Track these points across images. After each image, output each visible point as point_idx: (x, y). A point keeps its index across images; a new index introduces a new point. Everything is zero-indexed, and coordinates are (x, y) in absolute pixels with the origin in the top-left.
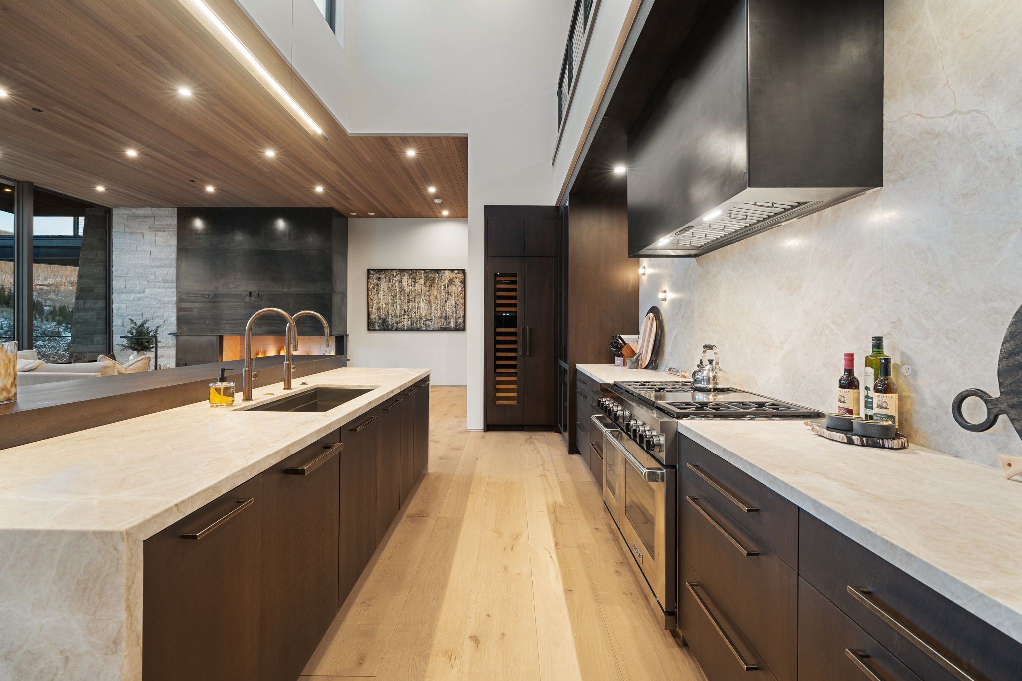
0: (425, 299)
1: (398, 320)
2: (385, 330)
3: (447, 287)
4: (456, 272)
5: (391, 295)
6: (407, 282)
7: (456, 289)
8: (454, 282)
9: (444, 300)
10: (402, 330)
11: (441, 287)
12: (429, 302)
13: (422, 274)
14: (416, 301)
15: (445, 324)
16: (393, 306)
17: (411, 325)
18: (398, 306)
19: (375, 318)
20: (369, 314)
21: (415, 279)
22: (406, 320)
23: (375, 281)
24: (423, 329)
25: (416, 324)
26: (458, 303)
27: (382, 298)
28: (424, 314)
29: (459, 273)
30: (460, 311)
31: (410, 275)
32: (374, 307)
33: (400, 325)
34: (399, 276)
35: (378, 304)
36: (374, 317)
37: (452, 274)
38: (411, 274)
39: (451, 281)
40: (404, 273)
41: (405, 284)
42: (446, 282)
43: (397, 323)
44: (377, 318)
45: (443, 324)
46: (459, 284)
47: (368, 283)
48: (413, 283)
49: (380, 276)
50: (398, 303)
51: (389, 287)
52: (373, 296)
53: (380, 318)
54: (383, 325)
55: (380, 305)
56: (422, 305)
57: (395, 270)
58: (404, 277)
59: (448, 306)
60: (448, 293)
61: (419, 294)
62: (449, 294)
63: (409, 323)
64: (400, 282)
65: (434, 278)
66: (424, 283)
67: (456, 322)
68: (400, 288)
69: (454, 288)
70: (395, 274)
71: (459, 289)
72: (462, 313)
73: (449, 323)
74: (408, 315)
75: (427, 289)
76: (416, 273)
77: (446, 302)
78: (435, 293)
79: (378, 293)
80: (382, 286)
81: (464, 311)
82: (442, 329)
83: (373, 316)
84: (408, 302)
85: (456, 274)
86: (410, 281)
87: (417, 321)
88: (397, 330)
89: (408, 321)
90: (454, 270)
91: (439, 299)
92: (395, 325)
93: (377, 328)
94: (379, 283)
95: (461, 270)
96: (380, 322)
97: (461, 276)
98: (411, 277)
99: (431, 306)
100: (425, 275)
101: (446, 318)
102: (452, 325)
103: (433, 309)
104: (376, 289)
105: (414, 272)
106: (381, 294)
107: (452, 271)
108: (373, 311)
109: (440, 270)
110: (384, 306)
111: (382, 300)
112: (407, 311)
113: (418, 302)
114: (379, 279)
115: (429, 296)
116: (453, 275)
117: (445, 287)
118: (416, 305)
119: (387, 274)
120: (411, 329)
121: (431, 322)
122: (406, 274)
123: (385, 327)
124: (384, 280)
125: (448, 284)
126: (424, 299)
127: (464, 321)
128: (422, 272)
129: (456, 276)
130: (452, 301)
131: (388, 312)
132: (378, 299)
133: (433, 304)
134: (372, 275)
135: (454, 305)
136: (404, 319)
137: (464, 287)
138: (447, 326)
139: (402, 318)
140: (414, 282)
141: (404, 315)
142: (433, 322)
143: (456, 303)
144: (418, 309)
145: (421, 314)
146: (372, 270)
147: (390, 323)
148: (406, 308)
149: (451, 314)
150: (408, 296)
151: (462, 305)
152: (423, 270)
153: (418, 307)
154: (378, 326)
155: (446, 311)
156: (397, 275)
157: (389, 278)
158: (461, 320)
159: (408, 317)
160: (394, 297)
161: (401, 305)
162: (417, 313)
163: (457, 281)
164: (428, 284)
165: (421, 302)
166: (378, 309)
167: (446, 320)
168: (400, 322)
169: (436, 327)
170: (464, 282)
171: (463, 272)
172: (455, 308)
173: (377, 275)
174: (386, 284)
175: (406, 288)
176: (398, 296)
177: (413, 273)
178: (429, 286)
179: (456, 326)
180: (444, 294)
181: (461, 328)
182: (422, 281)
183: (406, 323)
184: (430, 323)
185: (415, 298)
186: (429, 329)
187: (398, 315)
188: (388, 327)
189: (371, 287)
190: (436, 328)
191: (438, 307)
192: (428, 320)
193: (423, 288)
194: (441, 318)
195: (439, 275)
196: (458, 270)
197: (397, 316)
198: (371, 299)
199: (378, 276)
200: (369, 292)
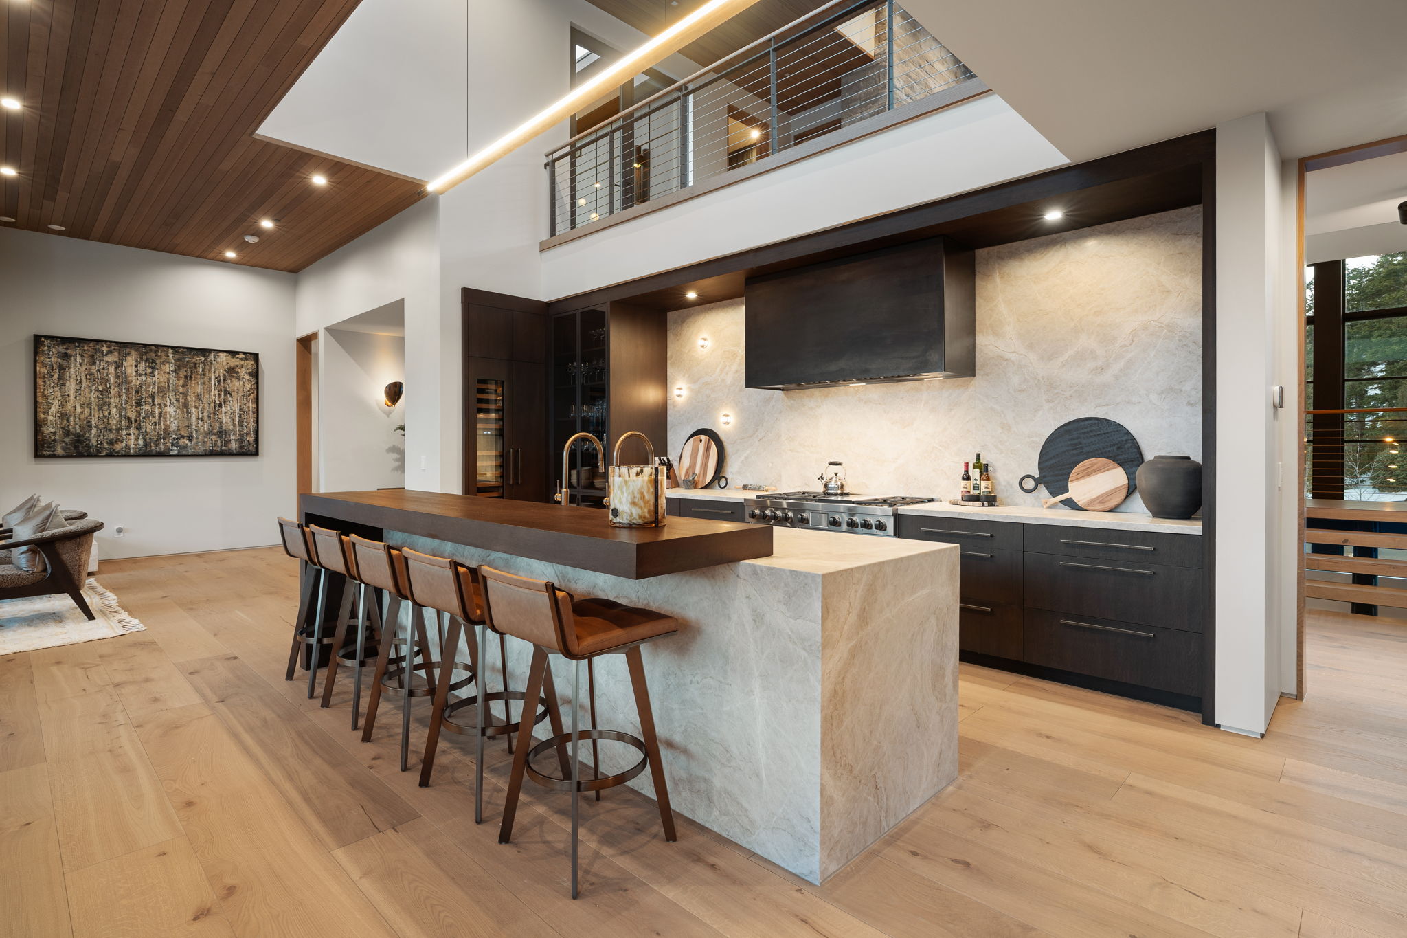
0: (178, 400)
1: (112, 436)
2: (80, 455)
3: (224, 380)
4: (241, 356)
5: (97, 390)
6: (136, 366)
7: (242, 384)
8: (237, 372)
9: (217, 402)
10: (123, 456)
11: (210, 379)
12: (186, 405)
13: (171, 356)
14: (156, 403)
15: (219, 444)
16: (100, 409)
17: (146, 445)
18: (114, 411)
19: (54, 433)
20: (37, 425)
21: (153, 361)
22: (132, 437)
23: (54, 360)
24: (172, 453)
25: (157, 445)
26: (245, 409)
27: (72, 393)
28: (173, 426)
29: (247, 359)
30: (248, 423)
31: (141, 354)
32: (53, 410)
33: (118, 447)
34: (116, 354)
35: (62, 405)
36: (52, 430)
37: (234, 360)
38: (146, 353)
39: (231, 372)
40: (128, 350)
41: (131, 370)
42: (222, 372)
43: (111, 442)
44: (59, 431)
45: (216, 444)
46: (247, 377)
47: (35, 362)
48: (149, 370)
49: (69, 351)
50: (113, 405)
51: (91, 374)
52: (50, 389)
53: (67, 434)
54: (76, 447)
55: (69, 407)
56: (170, 410)
57: (106, 342)
58: (129, 358)
59: (225, 413)
60: (226, 391)
61: (163, 391)
62: (229, 394)
63: (141, 442)
64: (118, 365)
65: (196, 364)
66: (175, 372)
67: (241, 440)
68: (117, 377)
69: (237, 384)
70: (105, 349)
71: (248, 386)
72: (252, 425)
73: (227, 443)
74: (138, 428)
75: (181, 383)
76: (156, 352)
77: (220, 406)
78: (199, 390)
79: (64, 384)
80: (72, 371)
81: (257, 422)
82: (212, 454)
83: (48, 430)
84: (139, 404)
85: (242, 359)
86: (142, 366)
87: (159, 439)
88: (111, 455)
89: (137, 439)
90: (238, 353)
91: (205, 401)
92: (106, 446)
93: (59, 451)
94: (65, 364)
95: (251, 354)
96: (67, 440)
97: (250, 363)
98: (144, 358)
99: (189, 412)
100: (177, 357)
101: (222, 433)
102: (234, 445)
103: (194, 418)
104: (56, 376)
105: (151, 350)
106: (71, 387)
107: (233, 354)
108: (50, 418)
109: (210, 351)
110: (79, 409)
111: (72, 398)
112: (136, 421)
113: (160, 405)
114: (66, 356)
115: (185, 395)
116: (234, 362)
117: (219, 381)
118: (157, 410)
119: (86, 348)
120: (145, 454)
121: (190, 441)
122: (133, 353)
123: (80, 448)
124: (79, 359)
125: (224, 376)
126: (174, 400)
127: (257, 440)
128: (170, 350)
129: (242, 363)
130: (234, 405)
131: (89, 422)
132: (63, 396)
133: (193, 410)
134: (45, 348)
135: (237, 411)
136: (130, 434)
137: (257, 383)
138: (223, 448)
139: (124, 432)
140: (154, 368)
141: (128, 428)
142: (195, 441)
143: (241, 410)
144: (160, 417)
145: (167, 427)
146: (47, 337)
147: (94, 442)
148: (132, 415)
149: (231, 427)
150: (137, 392)
151: (254, 413)
152: (172, 347)
153: (160, 414)
154: (63, 448)
155: (221, 423)
156: (110, 352)
157: (92, 357)
158: (251, 438)
159: (136, 432)
160: (105, 392)
161: (120, 410)
162: (160, 424)
163: (242, 372)
164: (183, 373)
165: (168, 404)
166: (64, 416)
167: (221, 437)
168: (118, 441)
169: (201, 449)
170: (255, 374)
171: (255, 357)
172: (240, 416)
173: (61, 349)
174: (84, 367)
175: (132, 378)
176: (113, 391)
177: (150, 353)
178: (186, 377)
179: (241, 447)
180: (217, 393)
181: (250, 450)
182: (169, 368)
183: (133, 441)
184: (187, 442)
185: (153, 397)
186: (184, 453)
187: (114, 427)
188: (88, 451)
189: (42, 370)
190: (200, 452)
191: (205, 414)
192: (183, 437)
193: (173, 379)
194: (210, 433)
195: (206, 360)
196: (244, 353)
197: (111, 430)
198: (44, 395)
199: (63, 351)
200: (40, 381)
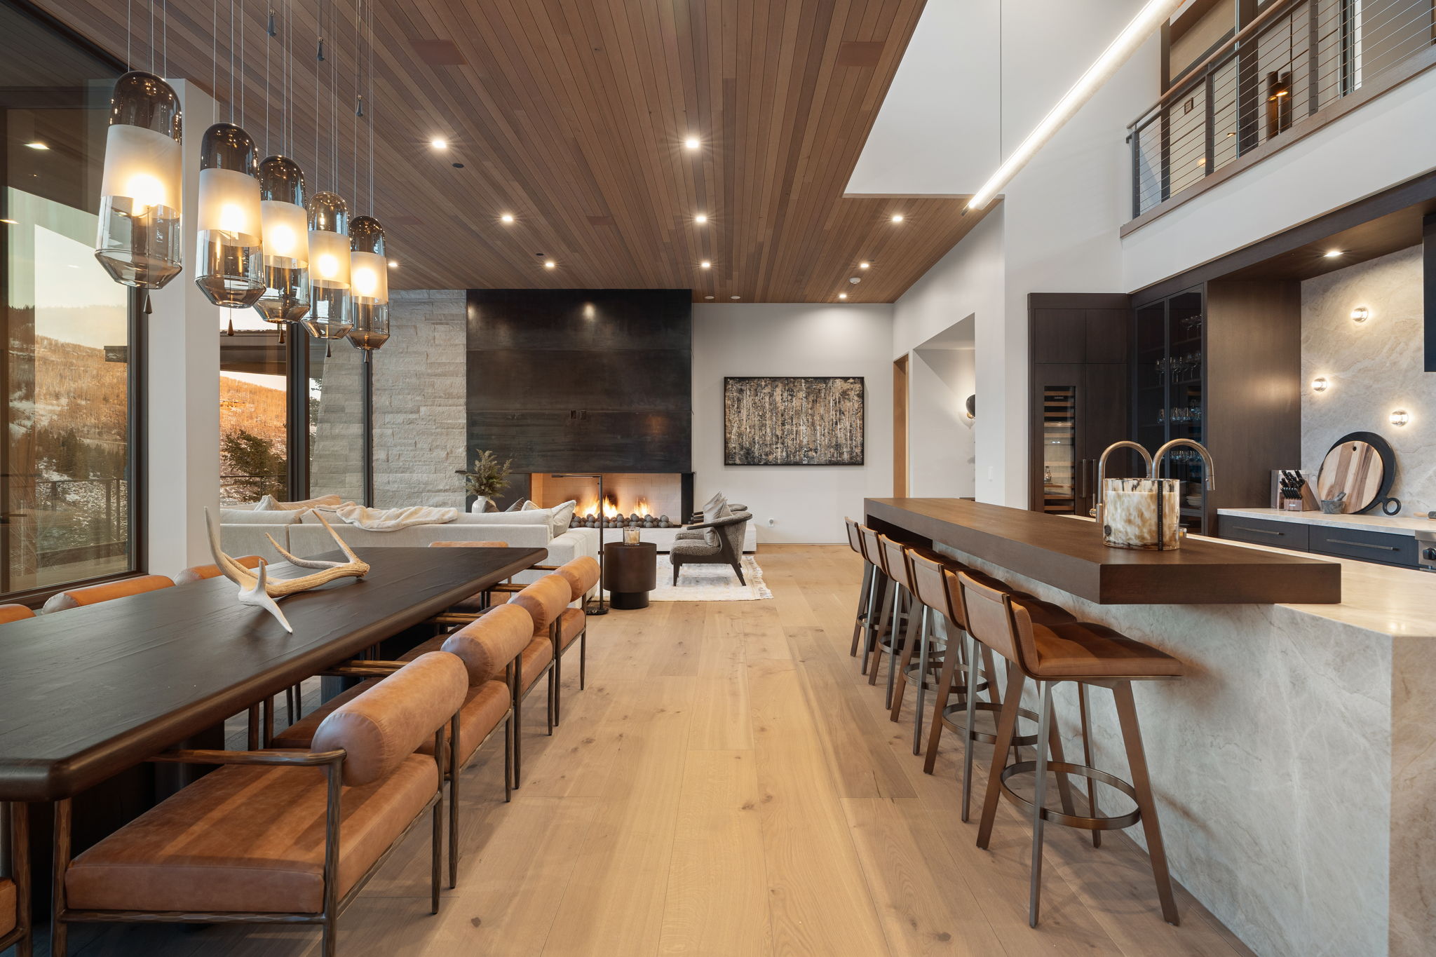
0: (808, 420)
1: (767, 449)
2: (749, 464)
3: (839, 402)
4: (851, 381)
5: (759, 415)
6: (782, 395)
7: (852, 405)
8: (848, 395)
9: (834, 421)
10: (774, 465)
11: (830, 403)
12: (813, 424)
13: (803, 385)
14: (794, 423)
15: (835, 455)
16: (760, 429)
17: (788, 456)
18: (768, 430)
19: (735, 448)
20: (726, 442)
21: (793, 391)
22: (779, 450)
23: (735, 394)
24: (804, 462)
25: (794, 456)
26: (854, 425)
27: (744, 418)
28: (805, 441)
29: (855, 383)
30: (856, 437)
31: (785, 386)
32: (734, 431)
33: (771, 458)
34: (769, 386)
35: (739, 427)
36: (734, 445)
37: (846, 385)
38: (788, 384)
39: (844, 394)
40: (777, 383)
41: (778, 399)
42: (837, 395)
43: (767, 455)
44: (737, 446)
45: (833, 455)
46: (856, 398)
47: (725, 397)
48: (790, 398)
49: (743, 387)
50: (768, 425)
51: (755, 403)
52: (732, 416)
53: (742, 448)
54: (747, 458)
55: (743, 429)
56: (803, 428)
57: (763, 378)
58: (777, 389)
59: (840, 429)
60: (840, 411)
61: (798, 413)
62: (842, 413)
63: (784, 454)
64: (771, 395)
65: (820, 390)
66: (806, 397)
67: (851, 452)
68: (770, 404)
69: (848, 404)
70: (763, 383)
71: (856, 406)
72: (859, 439)
73: (841, 454)
74: (783, 444)
75: (810, 406)
76: (794, 383)
77: (836, 424)
78: (822, 411)
79: (740, 412)
80: (745, 401)
81: (863, 437)
82: (831, 463)
83: (732, 445)
84: (783, 424)
85: (852, 383)
86: (785, 394)
87: (796, 452)
88: (767, 464)
89: (782, 452)
90: (849, 378)
91: (826, 420)
92: (764, 457)
93: (738, 461)
94: (741, 397)
95: (858, 378)
96: (742, 453)
97: (858, 386)
98: (787, 388)
99: (815, 430)
100: (807, 385)
101: (838, 446)
102: (846, 457)
103: (818, 434)
104: (736, 406)
105: (791, 382)
106: (744, 413)
107: (846, 379)
108: (733, 437)
109: (829, 378)
110: (748, 430)
111: (744, 421)
112: (781, 437)
113: (796, 424)
114: (741, 391)
115: (813, 416)
116: (846, 386)
117: (836, 403)
118: (794, 429)
119: (752, 384)
120: (787, 463)
121: (816, 453)
122: (780, 385)
123: (750, 460)
124: (748, 393)
125: (839, 398)
126: (805, 420)
127: (863, 452)
128: (803, 381)
129: (852, 386)
130: (846, 423)
131: (754, 439)
132: (739, 420)
133: (818, 427)
134: (730, 386)
135: (848, 428)
136: (777, 448)
137: (863, 403)
138: (839, 458)
139: (774, 447)
140: (792, 395)
141: (777, 443)
142: (819, 453)
143: (851, 426)
144: (796, 434)
145: (801, 441)
146: (731, 378)
147: (757, 454)
148: (779, 433)
149: (844, 442)
150: (782, 415)
151: (860, 428)
152: (804, 378)
153: (797, 431)
154: (740, 459)
155: (837, 437)
156: (766, 385)
157: (756, 390)
158: (858, 450)
159: (782, 446)
160: (763, 417)
161: (772, 429)
162: (796, 440)
163: (852, 394)
164: (811, 398)
165: (802, 423)
166: (740, 435)
167: (837, 450)
168: (771, 453)
169: (823, 459)
170: (862, 396)
171: (861, 380)
172: (850, 432)
173: (738, 386)
174: (752, 398)
175: (779, 405)
176: (768, 416)
177: (789, 382)
178: (813, 401)
179: (851, 458)
180: (834, 413)
181: (858, 461)
182: (802, 394)
183: (780, 454)
184: (814, 454)
185: (792, 419)
186: (812, 463)
187: (769, 443)
188: (753, 461)
189: (729, 402)
190: (823, 462)
191: (826, 431)
192: (811, 450)
193: (804, 403)
194: (829, 446)
195: (826, 386)
196: (854, 378)
197: (766, 445)
198: (730, 420)
199: (740, 387)
200: (727, 410)
